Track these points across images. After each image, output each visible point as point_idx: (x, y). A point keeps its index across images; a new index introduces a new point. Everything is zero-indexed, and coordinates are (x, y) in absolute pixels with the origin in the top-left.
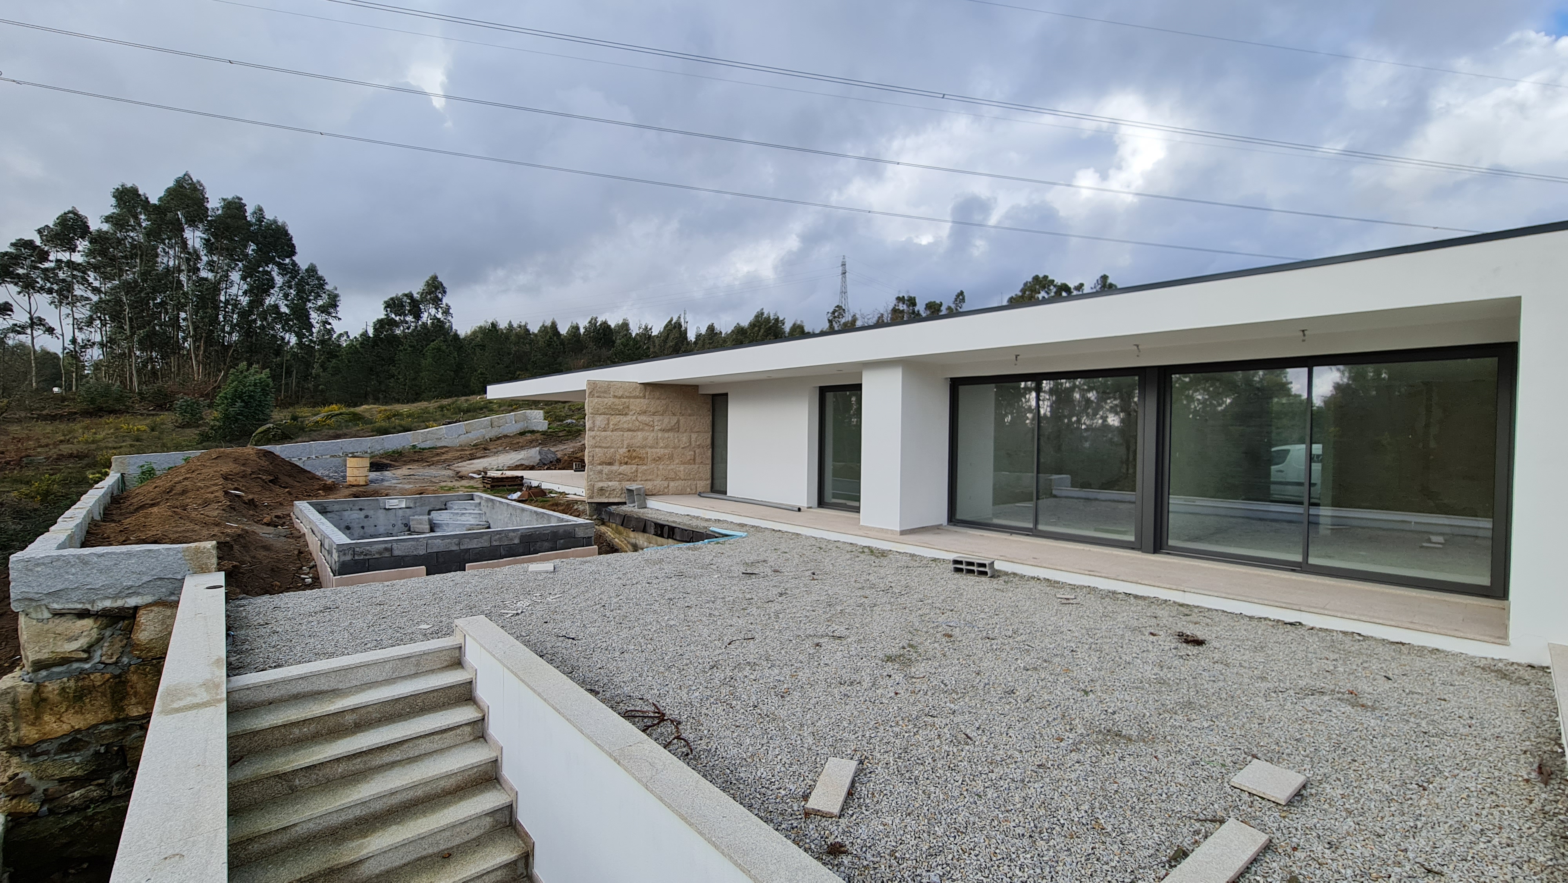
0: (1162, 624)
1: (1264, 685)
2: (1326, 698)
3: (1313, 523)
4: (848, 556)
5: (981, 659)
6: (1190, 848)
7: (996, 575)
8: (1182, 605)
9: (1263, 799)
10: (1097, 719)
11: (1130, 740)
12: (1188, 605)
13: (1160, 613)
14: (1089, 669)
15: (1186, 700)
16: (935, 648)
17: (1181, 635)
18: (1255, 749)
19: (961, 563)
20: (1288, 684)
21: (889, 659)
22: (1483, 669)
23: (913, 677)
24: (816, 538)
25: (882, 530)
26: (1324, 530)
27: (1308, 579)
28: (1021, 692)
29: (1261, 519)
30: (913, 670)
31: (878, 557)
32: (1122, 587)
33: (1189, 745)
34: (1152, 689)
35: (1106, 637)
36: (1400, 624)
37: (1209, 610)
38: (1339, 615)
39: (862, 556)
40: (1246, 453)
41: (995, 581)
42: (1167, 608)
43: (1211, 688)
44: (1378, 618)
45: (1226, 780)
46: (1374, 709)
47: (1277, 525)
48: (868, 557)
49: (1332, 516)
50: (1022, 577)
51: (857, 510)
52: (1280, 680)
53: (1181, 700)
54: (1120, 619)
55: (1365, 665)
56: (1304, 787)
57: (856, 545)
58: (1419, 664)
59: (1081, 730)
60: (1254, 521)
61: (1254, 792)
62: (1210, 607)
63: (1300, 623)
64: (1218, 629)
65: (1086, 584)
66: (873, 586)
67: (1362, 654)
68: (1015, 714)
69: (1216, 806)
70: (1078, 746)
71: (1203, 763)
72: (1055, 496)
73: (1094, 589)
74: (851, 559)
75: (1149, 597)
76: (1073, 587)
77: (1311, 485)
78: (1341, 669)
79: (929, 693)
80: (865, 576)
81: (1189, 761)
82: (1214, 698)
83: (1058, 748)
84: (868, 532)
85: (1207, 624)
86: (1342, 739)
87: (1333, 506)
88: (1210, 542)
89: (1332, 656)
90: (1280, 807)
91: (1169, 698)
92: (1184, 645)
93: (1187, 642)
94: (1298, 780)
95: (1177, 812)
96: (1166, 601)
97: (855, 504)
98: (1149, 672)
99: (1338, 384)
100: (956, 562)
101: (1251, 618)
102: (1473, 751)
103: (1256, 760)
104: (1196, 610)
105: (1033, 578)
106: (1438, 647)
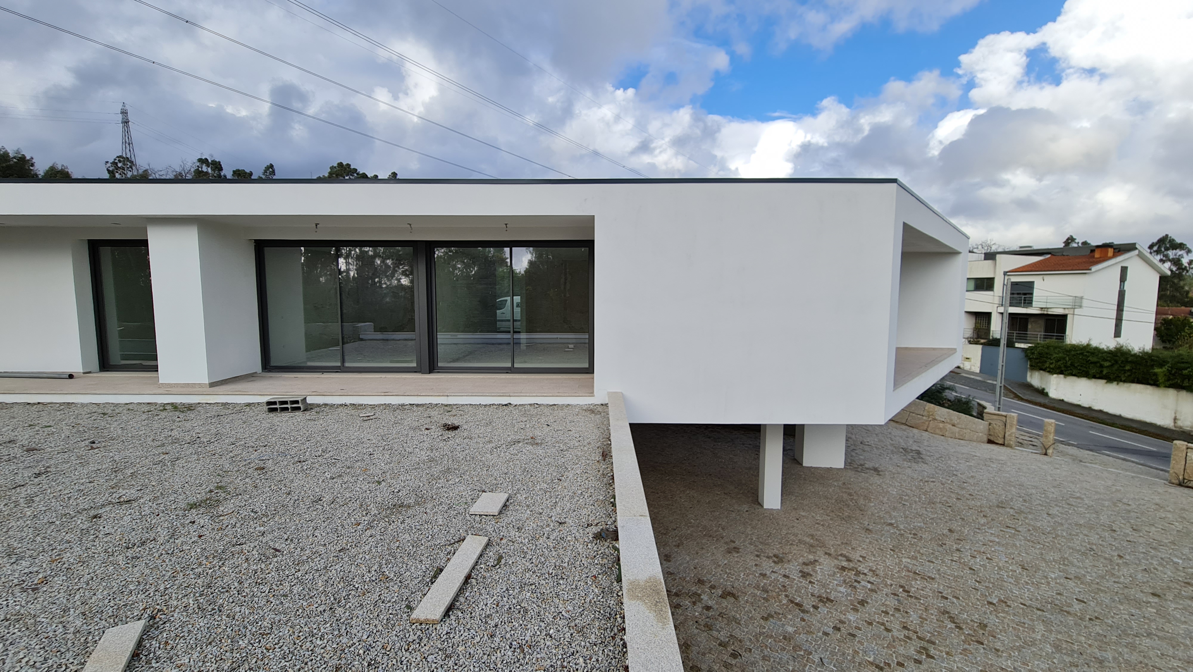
0: (434, 421)
1: (490, 446)
2: (520, 444)
3: (517, 343)
4: (144, 416)
5: (292, 481)
6: (444, 565)
7: (309, 408)
8: (446, 406)
9: (487, 515)
10: (386, 499)
11: (409, 507)
12: (450, 405)
13: (432, 413)
14: (383, 465)
15: (446, 468)
16: (247, 483)
17: (445, 425)
18: (484, 487)
19: (275, 403)
20: (502, 442)
21: (193, 506)
22: (585, 410)
23: (221, 516)
24: (98, 405)
25: (187, 385)
26: (523, 347)
27: (515, 377)
28: (327, 498)
29: (493, 344)
30: (221, 508)
31: (183, 412)
32: (407, 400)
33: (447, 497)
34: (425, 467)
35: (396, 438)
36: (554, 395)
37: (462, 405)
38: (528, 395)
39: (163, 414)
40: (480, 301)
41: (308, 413)
42: (438, 409)
43: (461, 456)
44: (545, 393)
45: (467, 512)
46: (541, 444)
47: (501, 347)
48: (171, 414)
49: (527, 338)
50: (332, 406)
51: (155, 369)
52: (499, 440)
53: (443, 469)
54: (406, 423)
55: (539, 421)
56: (508, 500)
57: (156, 404)
58: (561, 414)
59: (374, 511)
60: (489, 346)
61: (482, 514)
62: (463, 403)
63: (510, 404)
64: (467, 417)
65: (383, 403)
66: (175, 441)
67: (538, 414)
68: (321, 517)
69: (461, 531)
70: (372, 524)
71: (454, 506)
72: (362, 340)
73: (389, 405)
74: (148, 419)
75: (426, 404)
76: (373, 407)
77: (514, 321)
78: (528, 426)
79: (238, 525)
80: (167, 433)
81: (446, 508)
82: (463, 462)
83: (355, 531)
84: (170, 389)
85: (461, 415)
86: (526, 466)
87: (527, 332)
88: (465, 361)
89: (524, 419)
90: (495, 517)
91: (436, 470)
92: (447, 432)
93: (448, 429)
94: (504, 497)
95: (438, 545)
96: (437, 404)
97: (152, 363)
98: (424, 455)
99: (530, 260)
100: (269, 403)
101: (485, 406)
102: (579, 454)
103: (484, 493)
104: (455, 407)
105: (341, 405)
106: (569, 404)
